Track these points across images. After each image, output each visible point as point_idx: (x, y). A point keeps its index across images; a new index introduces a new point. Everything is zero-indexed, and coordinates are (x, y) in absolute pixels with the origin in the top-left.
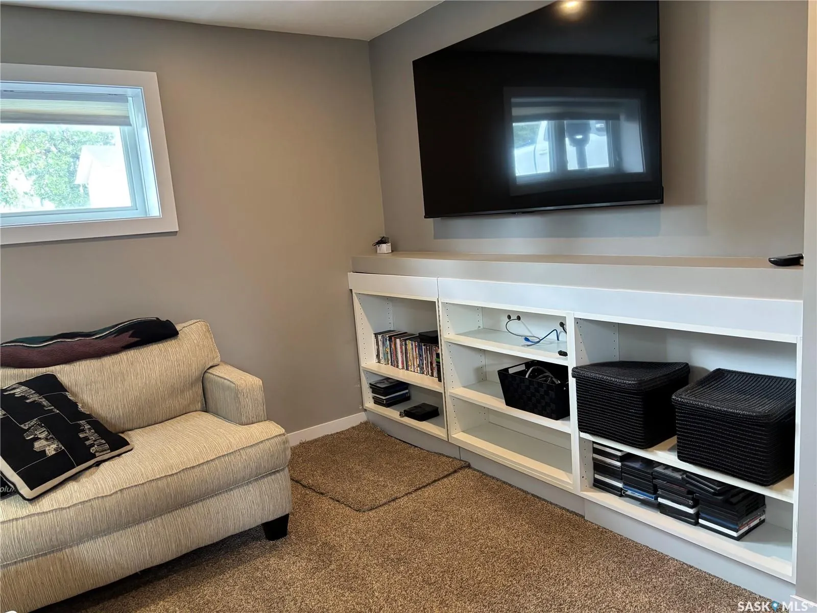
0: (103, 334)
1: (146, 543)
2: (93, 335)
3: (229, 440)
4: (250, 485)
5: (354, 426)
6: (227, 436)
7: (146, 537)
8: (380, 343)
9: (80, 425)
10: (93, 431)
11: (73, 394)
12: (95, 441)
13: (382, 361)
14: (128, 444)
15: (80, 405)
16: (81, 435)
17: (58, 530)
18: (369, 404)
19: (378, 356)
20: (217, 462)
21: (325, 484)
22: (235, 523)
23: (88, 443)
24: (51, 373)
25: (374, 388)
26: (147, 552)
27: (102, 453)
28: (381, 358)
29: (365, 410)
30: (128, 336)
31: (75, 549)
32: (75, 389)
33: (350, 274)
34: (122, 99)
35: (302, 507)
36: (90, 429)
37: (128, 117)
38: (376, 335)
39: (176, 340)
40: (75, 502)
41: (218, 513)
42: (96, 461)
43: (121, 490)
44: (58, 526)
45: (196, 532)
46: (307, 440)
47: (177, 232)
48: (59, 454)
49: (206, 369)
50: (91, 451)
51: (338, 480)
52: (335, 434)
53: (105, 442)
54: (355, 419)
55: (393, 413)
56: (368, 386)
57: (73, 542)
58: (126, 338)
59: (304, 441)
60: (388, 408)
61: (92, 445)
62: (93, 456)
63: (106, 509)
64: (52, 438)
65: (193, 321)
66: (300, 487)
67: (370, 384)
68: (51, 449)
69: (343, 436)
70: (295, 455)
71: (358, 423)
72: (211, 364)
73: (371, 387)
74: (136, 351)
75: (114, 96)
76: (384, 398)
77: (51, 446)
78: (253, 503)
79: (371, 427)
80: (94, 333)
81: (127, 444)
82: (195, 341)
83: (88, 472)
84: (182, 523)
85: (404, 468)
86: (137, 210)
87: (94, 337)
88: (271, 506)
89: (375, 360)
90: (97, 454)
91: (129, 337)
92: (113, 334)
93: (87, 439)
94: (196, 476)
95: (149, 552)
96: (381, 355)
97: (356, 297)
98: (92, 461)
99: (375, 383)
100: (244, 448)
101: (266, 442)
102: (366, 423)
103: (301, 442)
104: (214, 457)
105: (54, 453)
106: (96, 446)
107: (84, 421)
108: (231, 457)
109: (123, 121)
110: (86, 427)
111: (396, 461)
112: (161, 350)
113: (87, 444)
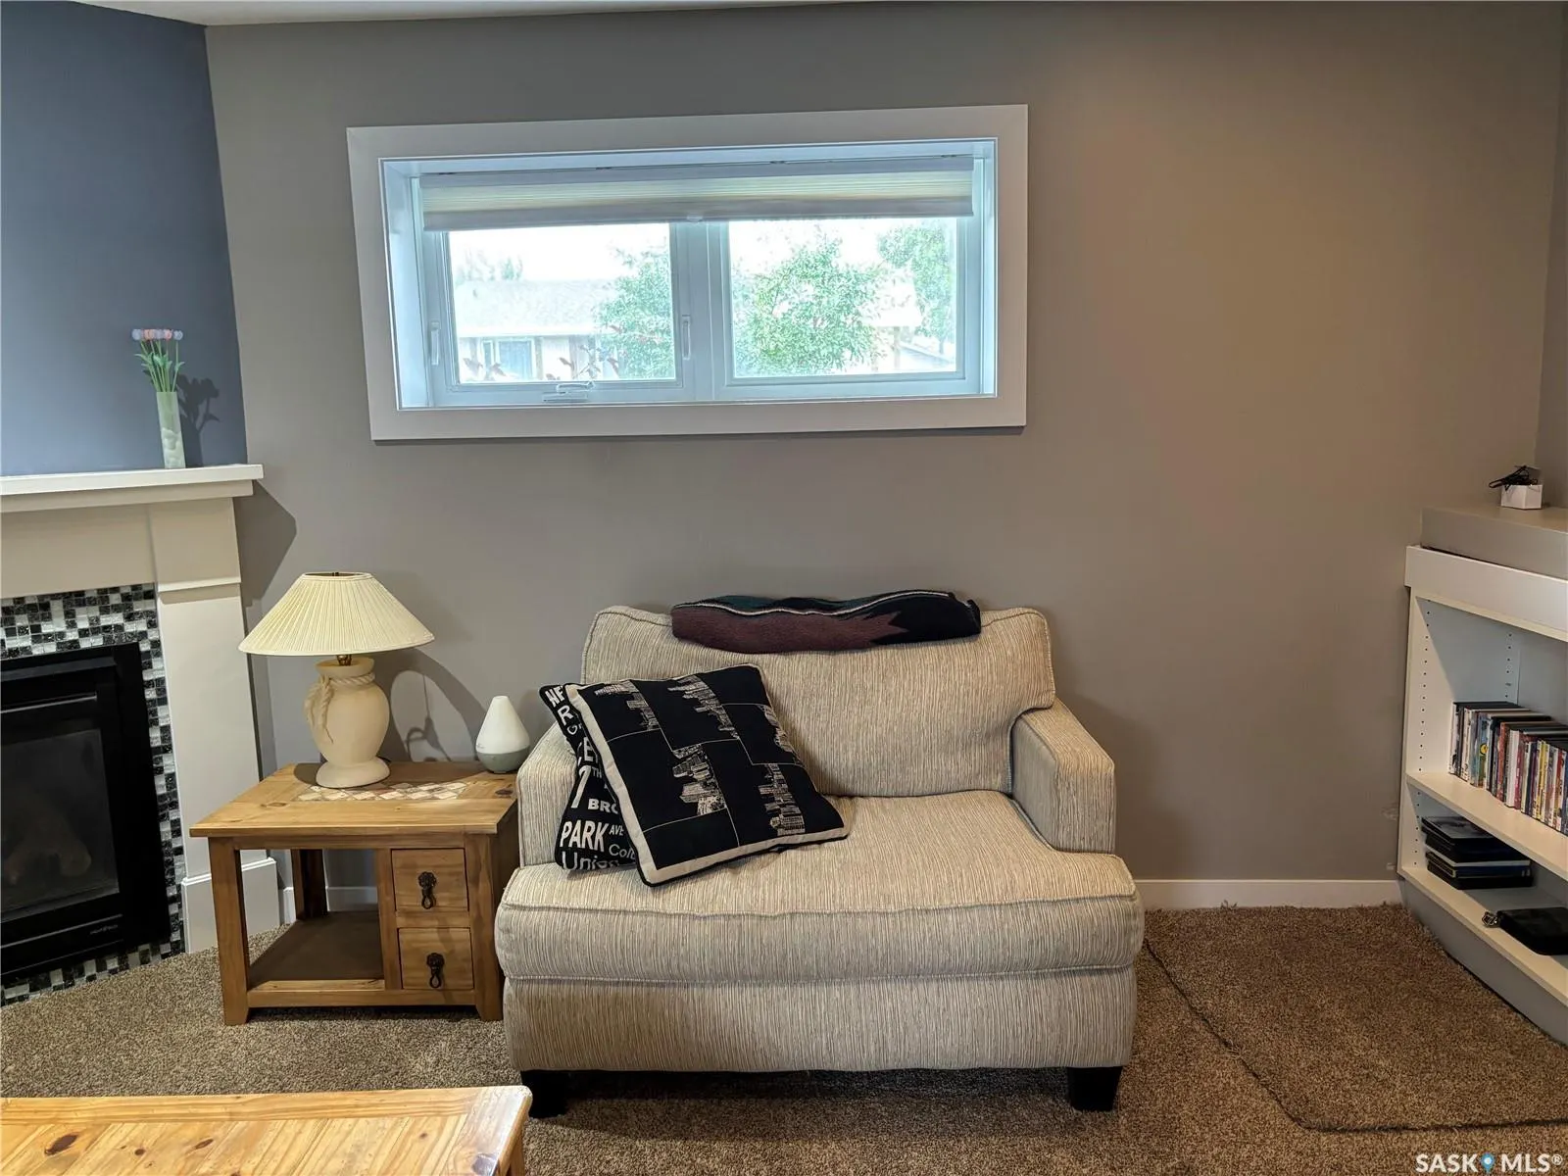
0: (852, 610)
1: (823, 1025)
2: (835, 610)
3: (1012, 876)
4: (1043, 982)
5: (1366, 905)
6: (1012, 867)
7: (825, 1013)
8: (1468, 730)
9: (766, 771)
10: (785, 786)
11: (779, 710)
12: (783, 806)
13: (1467, 773)
14: (842, 825)
15: (780, 733)
16: (763, 791)
17: (682, 951)
18: (1414, 864)
19: (1457, 759)
20: (975, 914)
21: (1240, 1022)
22: (996, 1048)
23: (769, 807)
24: (755, 666)
25: (1432, 833)
26: (824, 1042)
27: (790, 832)
28: (1463, 766)
29: (1401, 878)
30: (889, 620)
31: (708, 992)
32: (785, 702)
33: (1415, 552)
34: (964, 163)
35: (1170, 1058)
36: (780, 782)
37: (967, 199)
38: (1460, 707)
39: (972, 644)
40: (717, 911)
41: (966, 1015)
42: (775, 844)
43: (792, 915)
44: (683, 945)
45: (917, 1036)
46: (1239, 905)
47: (1022, 427)
48: (717, 815)
49: (1021, 712)
50: (771, 823)
51: (1276, 1025)
52: (1310, 910)
53: (799, 812)
54: (1373, 892)
55: (1468, 909)
56: (1417, 824)
57: (705, 978)
58: (883, 625)
59: (1231, 903)
60: (1461, 892)
61: (776, 813)
62: (773, 834)
63: (761, 939)
64: (713, 784)
65: (1017, 611)
66: (1184, 1008)
67: (1423, 821)
68: (706, 805)
69: (1328, 921)
70: (1200, 929)
71: (1377, 902)
72: (1033, 704)
73: (1423, 829)
74: (896, 651)
75: (949, 158)
76: (1453, 864)
77: (709, 799)
78: (1041, 1019)
79: (1406, 920)
80: (839, 605)
81: (840, 824)
82: (1009, 653)
83: (758, 860)
84: (894, 1010)
85: (1458, 1056)
86: (964, 379)
87: (835, 614)
88: (1080, 1039)
89: (1447, 766)
90: (780, 831)
91: (890, 624)
92: (867, 612)
93: (770, 798)
94: (930, 929)
95: (827, 1044)
96: (1466, 761)
97: (1416, 603)
98: (770, 841)
99: (1437, 823)
100: (1036, 902)
101: (1089, 902)
102: (1397, 908)
103: (1225, 905)
104: (972, 902)
105: (709, 811)
106: (781, 816)
107: (775, 765)
108: (1005, 912)
109: (959, 206)
110: (775, 777)
111: (1440, 1030)
112: (940, 658)
113: (768, 809)
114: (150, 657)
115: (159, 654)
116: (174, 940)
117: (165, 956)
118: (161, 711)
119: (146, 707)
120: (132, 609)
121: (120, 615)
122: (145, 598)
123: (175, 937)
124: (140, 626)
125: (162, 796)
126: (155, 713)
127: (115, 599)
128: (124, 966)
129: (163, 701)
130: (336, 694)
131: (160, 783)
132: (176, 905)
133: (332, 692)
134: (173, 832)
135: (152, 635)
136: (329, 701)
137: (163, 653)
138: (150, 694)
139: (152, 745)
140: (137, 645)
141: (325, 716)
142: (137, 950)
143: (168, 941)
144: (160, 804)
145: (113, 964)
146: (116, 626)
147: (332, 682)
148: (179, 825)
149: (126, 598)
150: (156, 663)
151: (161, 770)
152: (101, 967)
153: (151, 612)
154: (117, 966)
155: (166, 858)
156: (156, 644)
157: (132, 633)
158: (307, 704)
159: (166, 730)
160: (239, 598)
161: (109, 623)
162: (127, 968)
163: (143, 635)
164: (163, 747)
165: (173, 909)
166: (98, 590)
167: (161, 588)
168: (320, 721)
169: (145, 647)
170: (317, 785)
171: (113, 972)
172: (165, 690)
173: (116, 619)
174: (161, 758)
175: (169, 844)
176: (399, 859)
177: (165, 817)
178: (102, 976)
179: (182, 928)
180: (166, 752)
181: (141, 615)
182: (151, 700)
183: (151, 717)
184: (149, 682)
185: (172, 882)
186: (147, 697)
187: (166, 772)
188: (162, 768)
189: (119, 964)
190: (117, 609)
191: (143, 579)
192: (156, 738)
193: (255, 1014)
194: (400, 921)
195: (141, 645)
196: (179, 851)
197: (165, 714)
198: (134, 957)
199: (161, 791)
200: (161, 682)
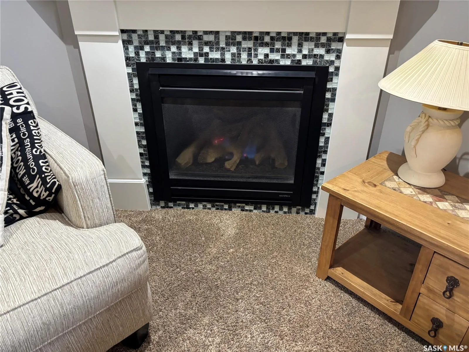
114: (332, 75)
115: (337, 75)
116: (311, 208)
117: (306, 213)
118: (331, 105)
119: (324, 101)
120: (330, 46)
121: (324, 49)
122: (338, 41)
123: (312, 207)
124: (332, 57)
125: (321, 146)
126: (328, 106)
127: (323, 40)
128: (290, 212)
129: (333, 100)
130: (430, 128)
131: (322, 140)
132: (315, 195)
133: (428, 126)
134: (322, 164)
135: (337, 64)
136: (423, 132)
137: (339, 75)
138: (328, 95)
139: (323, 122)
140: (328, 67)
141: (418, 140)
142: (296, 207)
143: (309, 208)
144: (319, 150)
145: (285, 209)
146: (321, 55)
147: (430, 120)
148: (325, 162)
149: (329, 40)
150: (335, 79)
151: (323, 134)
152: (281, 209)
153: (339, 50)
154: (287, 211)
155: (316, 174)
156: (337, 69)
157: (327, 61)
158: (409, 129)
159: (331, 115)
160: (388, 48)
161: (317, 53)
162: (291, 213)
163: (332, 62)
164: (327, 124)
165: (314, 196)
166: (316, 33)
167: (348, 36)
168: (413, 143)
169: (331, 69)
170: (397, 175)
171: (285, 213)
172: (335, 95)
173: (321, 51)
174: (325, 129)
175: (319, 169)
176: (437, 260)
177: (320, 156)
178: (281, 213)
179: (315, 204)
180: (328, 126)
181: (333, 51)
182: (328, 99)
183: (325, 107)
184: (329, 89)
185: (316, 185)
186: (326, 97)
187: (326, 136)
188: (324, 133)
189: (288, 210)
190: (323, 45)
191: (339, 29)
192: (326, 118)
193: (328, 279)
194: (423, 290)
195: (330, 68)
196: (323, 173)
197: (332, 107)
198: (294, 210)
199: (321, 144)
200: (335, 90)
